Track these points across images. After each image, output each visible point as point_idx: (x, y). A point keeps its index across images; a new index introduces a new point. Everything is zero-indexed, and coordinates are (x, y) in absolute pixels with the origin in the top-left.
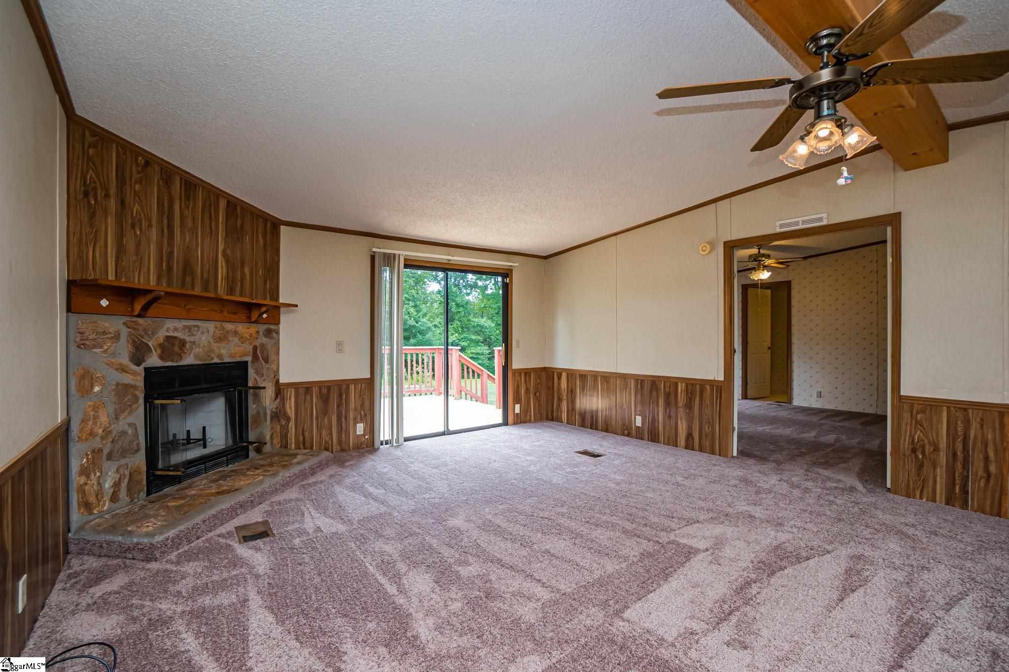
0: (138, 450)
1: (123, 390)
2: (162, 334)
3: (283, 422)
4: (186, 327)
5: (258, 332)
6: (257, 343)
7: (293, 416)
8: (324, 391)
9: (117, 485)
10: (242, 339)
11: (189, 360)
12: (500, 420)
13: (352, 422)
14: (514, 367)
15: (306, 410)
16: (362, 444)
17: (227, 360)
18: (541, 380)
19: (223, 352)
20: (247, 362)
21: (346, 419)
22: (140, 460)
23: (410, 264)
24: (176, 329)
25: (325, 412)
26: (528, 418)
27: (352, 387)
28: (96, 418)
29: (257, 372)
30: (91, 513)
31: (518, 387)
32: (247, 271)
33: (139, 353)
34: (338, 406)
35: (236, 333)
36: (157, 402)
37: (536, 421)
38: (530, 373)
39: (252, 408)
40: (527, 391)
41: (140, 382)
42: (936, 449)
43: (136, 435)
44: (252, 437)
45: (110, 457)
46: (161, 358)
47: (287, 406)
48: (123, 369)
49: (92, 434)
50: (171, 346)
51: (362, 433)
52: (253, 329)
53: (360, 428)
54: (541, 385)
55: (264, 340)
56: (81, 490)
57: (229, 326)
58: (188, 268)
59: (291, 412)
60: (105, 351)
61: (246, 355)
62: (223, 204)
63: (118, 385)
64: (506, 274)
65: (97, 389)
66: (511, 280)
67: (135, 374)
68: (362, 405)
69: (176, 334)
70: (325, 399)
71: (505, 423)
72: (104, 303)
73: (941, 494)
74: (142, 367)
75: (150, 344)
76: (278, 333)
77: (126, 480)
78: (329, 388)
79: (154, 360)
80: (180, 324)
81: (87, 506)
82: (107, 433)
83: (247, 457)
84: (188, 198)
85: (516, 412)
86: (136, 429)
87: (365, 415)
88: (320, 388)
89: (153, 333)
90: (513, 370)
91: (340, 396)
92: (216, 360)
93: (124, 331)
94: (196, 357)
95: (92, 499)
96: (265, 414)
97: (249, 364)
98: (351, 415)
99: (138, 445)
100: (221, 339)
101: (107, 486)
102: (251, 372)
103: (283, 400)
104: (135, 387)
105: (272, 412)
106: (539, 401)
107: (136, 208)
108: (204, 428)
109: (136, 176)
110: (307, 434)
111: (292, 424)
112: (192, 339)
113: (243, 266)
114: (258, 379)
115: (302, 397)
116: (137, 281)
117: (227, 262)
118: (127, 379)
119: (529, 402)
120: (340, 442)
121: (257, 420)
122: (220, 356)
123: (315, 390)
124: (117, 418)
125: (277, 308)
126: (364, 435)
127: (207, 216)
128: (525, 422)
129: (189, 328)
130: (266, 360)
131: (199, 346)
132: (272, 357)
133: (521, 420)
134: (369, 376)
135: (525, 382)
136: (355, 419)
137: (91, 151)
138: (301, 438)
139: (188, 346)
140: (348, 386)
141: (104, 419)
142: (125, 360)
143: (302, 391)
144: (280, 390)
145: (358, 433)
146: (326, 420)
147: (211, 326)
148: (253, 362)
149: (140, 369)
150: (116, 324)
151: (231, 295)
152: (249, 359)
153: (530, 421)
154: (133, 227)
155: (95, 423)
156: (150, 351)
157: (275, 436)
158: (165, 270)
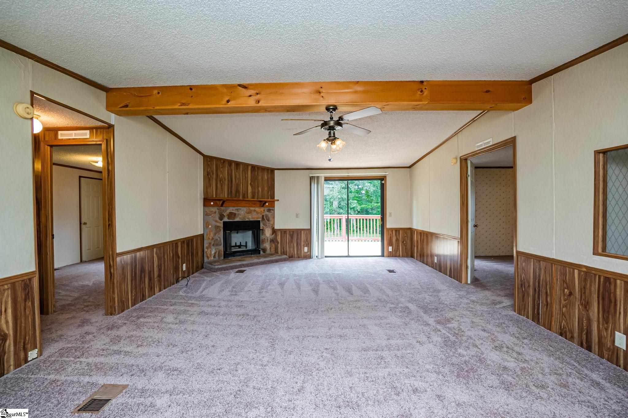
0: (221, 245)
1: (217, 227)
2: (228, 211)
3: (276, 244)
4: (236, 209)
5: (264, 210)
6: (264, 214)
7: (280, 241)
8: (291, 233)
9: (215, 253)
10: (257, 213)
11: (237, 219)
12: (380, 254)
13: (302, 247)
14: (388, 227)
15: (284, 240)
16: (306, 255)
17: (251, 220)
18: (407, 235)
19: (250, 217)
20: (260, 221)
21: (300, 245)
22: (221, 248)
23: (327, 179)
24: (233, 210)
25: (291, 241)
26: (398, 254)
27: (303, 232)
28: (210, 234)
29: (264, 224)
30: (208, 259)
31: (391, 237)
32: (260, 189)
33: (221, 217)
34: (297, 240)
35: (255, 211)
36: (227, 231)
37: (403, 256)
38: (399, 231)
39: (262, 237)
40: (397, 240)
41: (222, 225)
42: (529, 286)
43: (220, 240)
44: (262, 247)
45: (213, 245)
46: (228, 218)
47: (278, 238)
48: (216, 221)
49: (209, 239)
50: (231, 215)
51: (307, 251)
52: (262, 209)
53: (306, 249)
54: (407, 237)
55: (267, 213)
56: (206, 252)
57: (252, 208)
58: (237, 191)
59: (279, 240)
60: (212, 217)
61: (259, 218)
62: (250, 168)
63: (215, 226)
64: (382, 179)
65: (210, 227)
66: (386, 182)
67: (220, 223)
68: (307, 240)
69: (233, 212)
70: (292, 237)
71: (383, 256)
72: (212, 203)
73: (530, 314)
74: (222, 221)
75: (225, 214)
76: (274, 210)
77: (218, 253)
78: (293, 232)
79: (226, 219)
80: (234, 208)
81: (208, 257)
82: (213, 239)
83: (260, 253)
84: (237, 169)
85: (390, 250)
86: (220, 239)
87: (308, 244)
88: (290, 232)
89: (226, 211)
90: (387, 228)
91: (298, 235)
92: (247, 220)
93: (217, 211)
94: (240, 218)
95: (209, 255)
96: (267, 239)
97: (261, 221)
98: (302, 243)
99: (221, 243)
100: (250, 212)
101: (213, 253)
102: (262, 225)
103: (276, 235)
104: (220, 227)
105: (271, 239)
106: (406, 246)
107: (221, 175)
108: (246, 242)
109: (221, 166)
110: (285, 249)
111: (279, 245)
112: (238, 213)
113: (258, 187)
114: (264, 227)
115: (283, 235)
116: (221, 196)
117: (252, 187)
118: (218, 224)
119: (398, 246)
120: (298, 254)
121: (263, 241)
122: (248, 218)
123: (288, 232)
124: (215, 235)
125: (274, 201)
126: (308, 252)
127: (244, 172)
128: (396, 256)
129: (237, 209)
130: (268, 220)
131: (241, 215)
132: (271, 219)
133: (392, 255)
134: (310, 228)
135: (396, 235)
136: (304, 245)
137: (209, 163)
138: (283, 250)
139: (237, 215)
140: (301, 232)
141: (212, 235)
142: (218, 219)
143: (283, 232)
144: (274, 231)
145: (305, 251)
146: (292, 245)
147: (245, 209)
148: (262, 221)
149: (222, 222)
150: (214, 209)
151: (253, 198)
152: (260, 219)
153: (399, 256)
154: (220, 181)
155: (209, 236)
156: (225, 216)
157: (272, 248)
158: (230, 193)
